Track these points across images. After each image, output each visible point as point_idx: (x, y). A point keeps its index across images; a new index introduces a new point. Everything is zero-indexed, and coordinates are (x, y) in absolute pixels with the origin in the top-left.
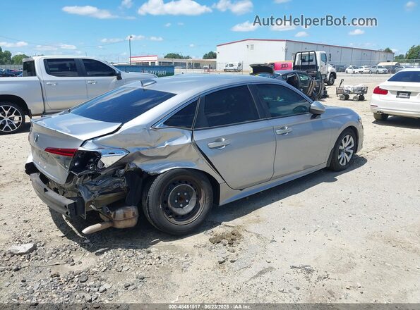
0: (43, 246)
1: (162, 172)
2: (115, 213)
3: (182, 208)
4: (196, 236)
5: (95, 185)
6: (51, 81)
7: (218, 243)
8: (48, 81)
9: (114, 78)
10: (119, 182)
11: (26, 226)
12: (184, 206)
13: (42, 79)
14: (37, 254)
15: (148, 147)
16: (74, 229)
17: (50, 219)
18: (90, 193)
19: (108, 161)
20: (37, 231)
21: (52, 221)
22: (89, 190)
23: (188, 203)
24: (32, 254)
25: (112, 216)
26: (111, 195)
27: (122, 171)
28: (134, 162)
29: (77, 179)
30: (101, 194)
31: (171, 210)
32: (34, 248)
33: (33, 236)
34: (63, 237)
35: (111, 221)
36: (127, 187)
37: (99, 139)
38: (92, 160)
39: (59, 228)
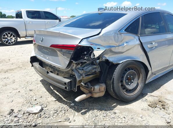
0: (46, 107)
1: (121, 62)
2: (94, 88)
3: (130, 85)
4: (137, 102)
5: (83, 70)
6: (30, 21)
7: (155, 107)
8: (28, 21)
9: (58, 21)
10: (95, 68)
11: (32, 93)
12: (130, 84)
13: (25, 20)
14: (45, 114)
15: (115, 45)
16: (61, 96)
17: (44, 90)
18: (79, 75)
19: (97, 53)
20: (39, 96)
21: (46, 91)
22: (79, 73)
23: (132, 82)
24: (42, 113)
25: (92, 89)
26: (91, 76)
27: (98, 61)
28: (105, 56)
29: (74, 65)
30: (86, 76)
31: (125, 86)
32: (42, 109)
33: (38, 100)
34: (55, 101)
35: (90, 92)
36: (100, 72)
37: (91, 38)
38: (85, 53)
39: (51, 95)
